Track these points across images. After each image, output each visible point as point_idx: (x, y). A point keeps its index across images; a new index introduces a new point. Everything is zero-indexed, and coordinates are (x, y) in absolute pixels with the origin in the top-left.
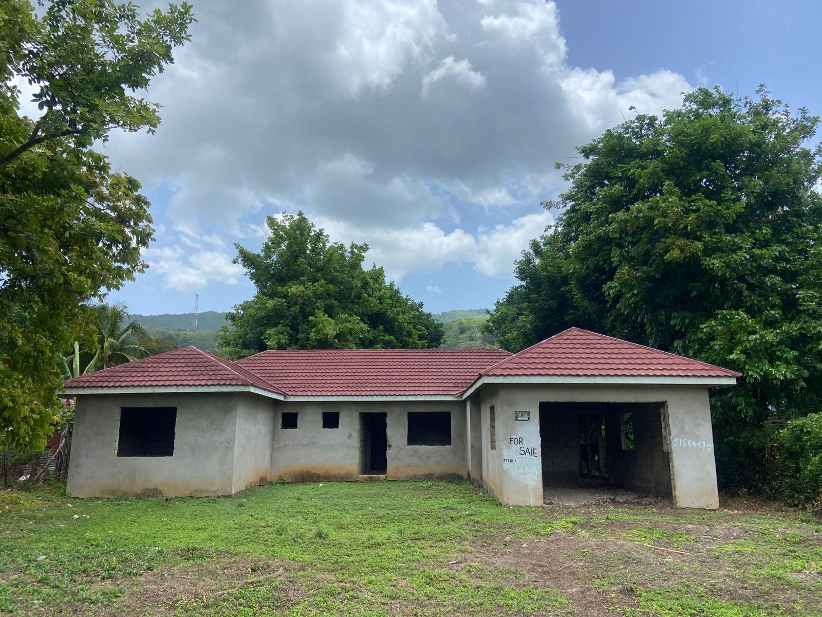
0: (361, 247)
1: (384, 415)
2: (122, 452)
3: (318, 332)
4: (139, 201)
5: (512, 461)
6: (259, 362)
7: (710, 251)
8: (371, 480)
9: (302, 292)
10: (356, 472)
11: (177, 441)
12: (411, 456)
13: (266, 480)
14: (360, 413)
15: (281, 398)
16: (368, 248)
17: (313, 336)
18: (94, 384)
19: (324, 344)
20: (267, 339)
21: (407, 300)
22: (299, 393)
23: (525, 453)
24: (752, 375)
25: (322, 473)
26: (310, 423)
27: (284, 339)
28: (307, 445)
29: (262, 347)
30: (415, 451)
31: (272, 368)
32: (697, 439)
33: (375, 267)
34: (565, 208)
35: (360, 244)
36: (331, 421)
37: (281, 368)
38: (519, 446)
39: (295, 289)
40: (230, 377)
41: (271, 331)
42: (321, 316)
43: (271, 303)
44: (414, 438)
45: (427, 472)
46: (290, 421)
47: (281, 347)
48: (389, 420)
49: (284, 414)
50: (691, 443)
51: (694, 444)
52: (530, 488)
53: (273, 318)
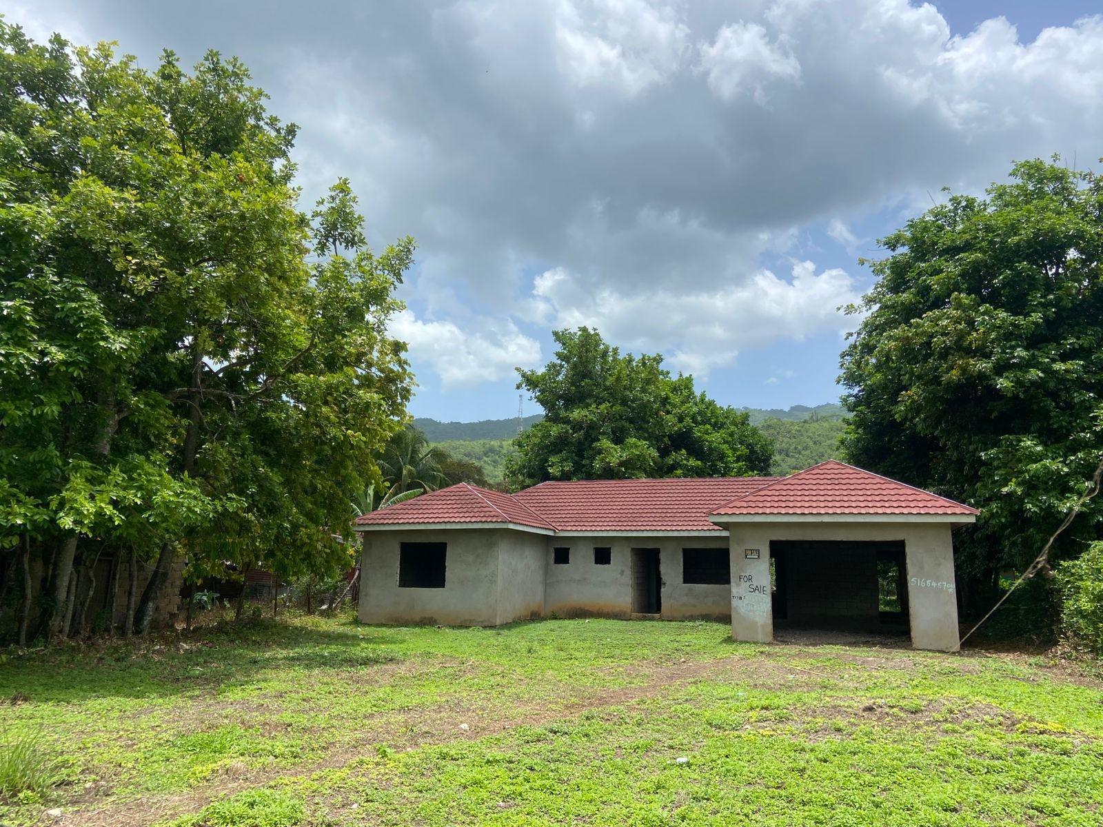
0: (655, 359)
1: (657, 551)
2: (404, 583)
3: (602, 460)
4: (401, 363)
5: (741, 598)
6: (536, 494)
7: (1000, 369)
8: (645, 619)
9: (586, 416)
10: (629, 611)
11: (448, 574)
12: (687, 595)
13: (539, 614)
14: (632, 549)
15: (551, 533)
16: (662, 360)
17: (597, 465)
18: (377, 521)
19: (609, 474)
20: (550, 466)
21: (730, 411)
22: (569, 528)
23: (754, 591)
24: (1030, 509)
25: (595, 609)
26: (582, 559)
27: (568, 467)
28: (579, 581)
29: (547, 477)
30: (690, 590)
31: (548, 501)
32: (937, 580)
33: (681, 375)
34: (870, 312)
35: (653, 355)
36: (602, 556)
37: (556, 501)
38: (748, 584)
39: (577, 414)
41: (552, 459)
42: (605, 443)
43: (555, 430)
44: (691, 576)
45: (704, 612)
46: (562, 556)
47: (565, 477)
48: (662, 557)
49: (556, 550)
50: (931, 583)
51: (934, 584)
52: (759, 625)
53: (559, 445)
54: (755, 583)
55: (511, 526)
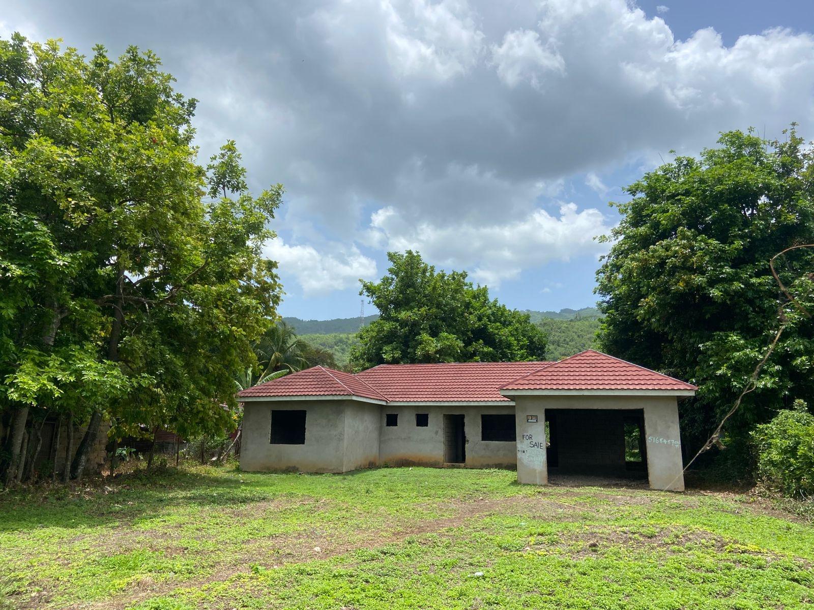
0: (461, 275)
1: (462, 417)
2: (273, 441)
3: (423, 349)
4: (273, 277)
5: (524, 452)
6: (373, 374)
8: (453, 467)
9: (410, 316)
10: (442, 461)
11: (307, 434)
12: (484, 449)
13: (375, 463)
14: (444, 415)
15: (384, 403)
16: (467, 275)
17: (419, 352)
18: (254, 394)
19: (428, 359)
20: (384, 353)
21: (515, 313)
22: (397, 400)
23: (534, 446)
24: (736, 385)
25: (416, 461)
26: (407, 422)
27: (398, 354)
28: (405, 439)
29: (381, 361)
30: (487, 445)
31: (382, 379)
32: (668, 438)
33: (479, 286)
34: (617, 241)
35: (460, 272)
36: (422, 420)
37: (388, 379)
38: (529, 441)
39: (403, 315)
40: (340, 389)
41: (385, 348)
42: (425, 336)
43: (387, 326)
44: (487, 435)
45: (497, 462)
46: (392, 420)
47: (395, 361)
48: (466, 421)
49: (387, 415)
50: (663, 440)
51: (665, 441)
52: (537, 471)
53: (390, 338)
54: (534, 441)
55: (354, 398)
